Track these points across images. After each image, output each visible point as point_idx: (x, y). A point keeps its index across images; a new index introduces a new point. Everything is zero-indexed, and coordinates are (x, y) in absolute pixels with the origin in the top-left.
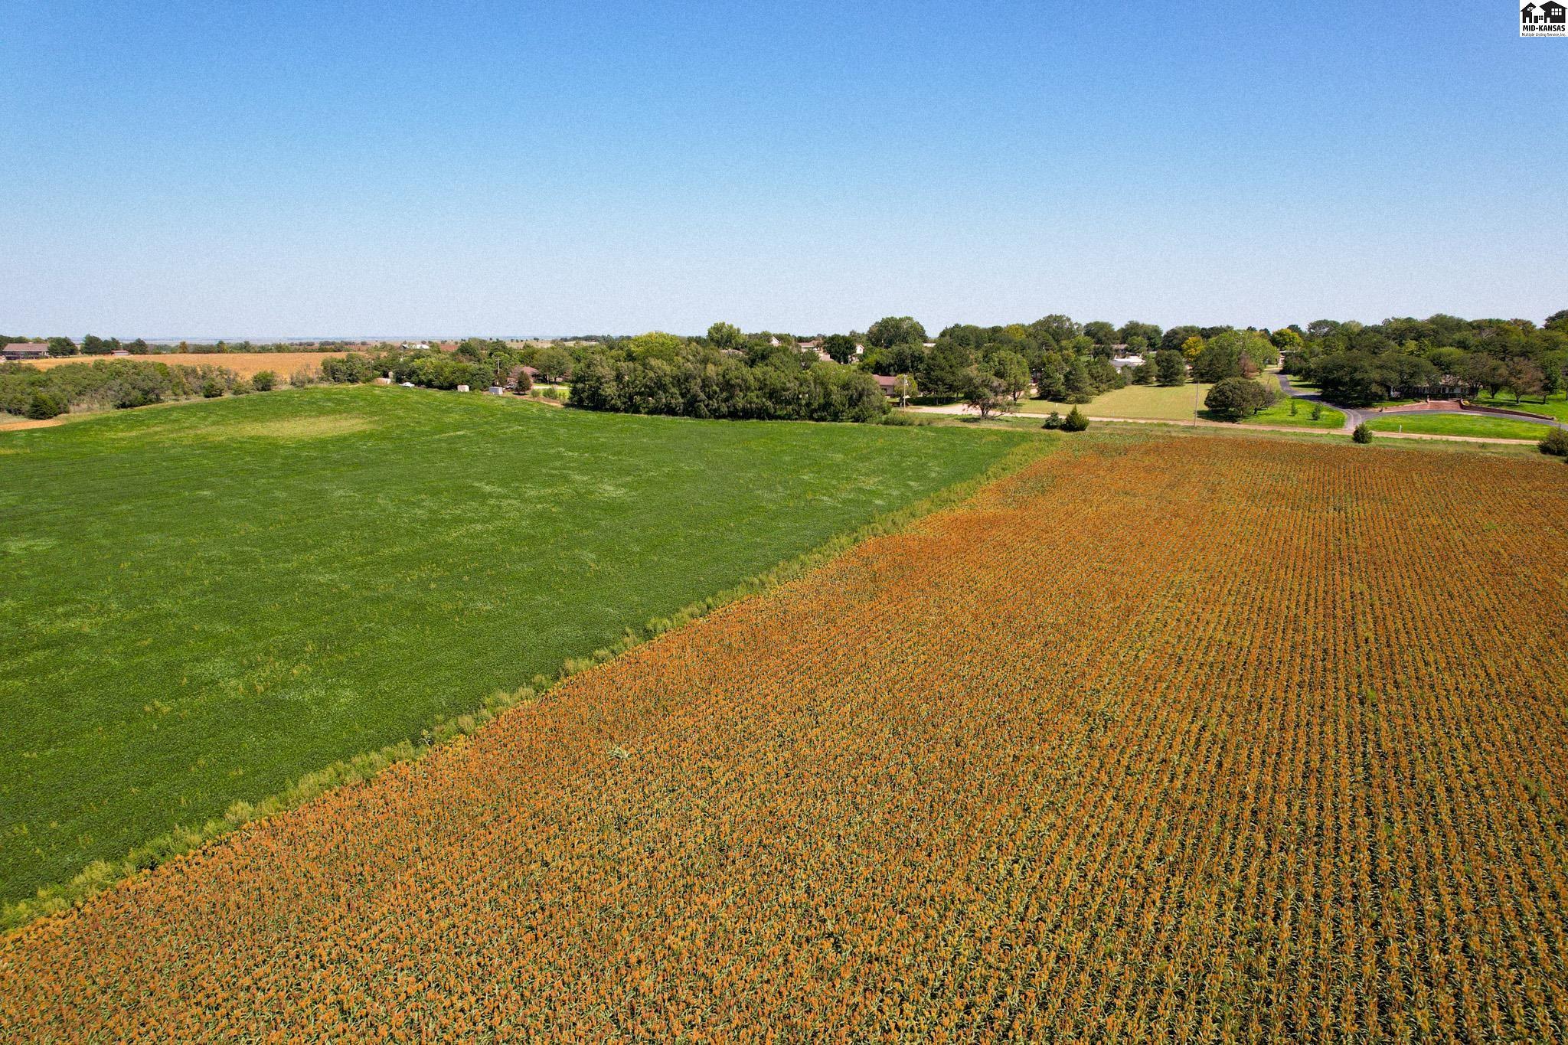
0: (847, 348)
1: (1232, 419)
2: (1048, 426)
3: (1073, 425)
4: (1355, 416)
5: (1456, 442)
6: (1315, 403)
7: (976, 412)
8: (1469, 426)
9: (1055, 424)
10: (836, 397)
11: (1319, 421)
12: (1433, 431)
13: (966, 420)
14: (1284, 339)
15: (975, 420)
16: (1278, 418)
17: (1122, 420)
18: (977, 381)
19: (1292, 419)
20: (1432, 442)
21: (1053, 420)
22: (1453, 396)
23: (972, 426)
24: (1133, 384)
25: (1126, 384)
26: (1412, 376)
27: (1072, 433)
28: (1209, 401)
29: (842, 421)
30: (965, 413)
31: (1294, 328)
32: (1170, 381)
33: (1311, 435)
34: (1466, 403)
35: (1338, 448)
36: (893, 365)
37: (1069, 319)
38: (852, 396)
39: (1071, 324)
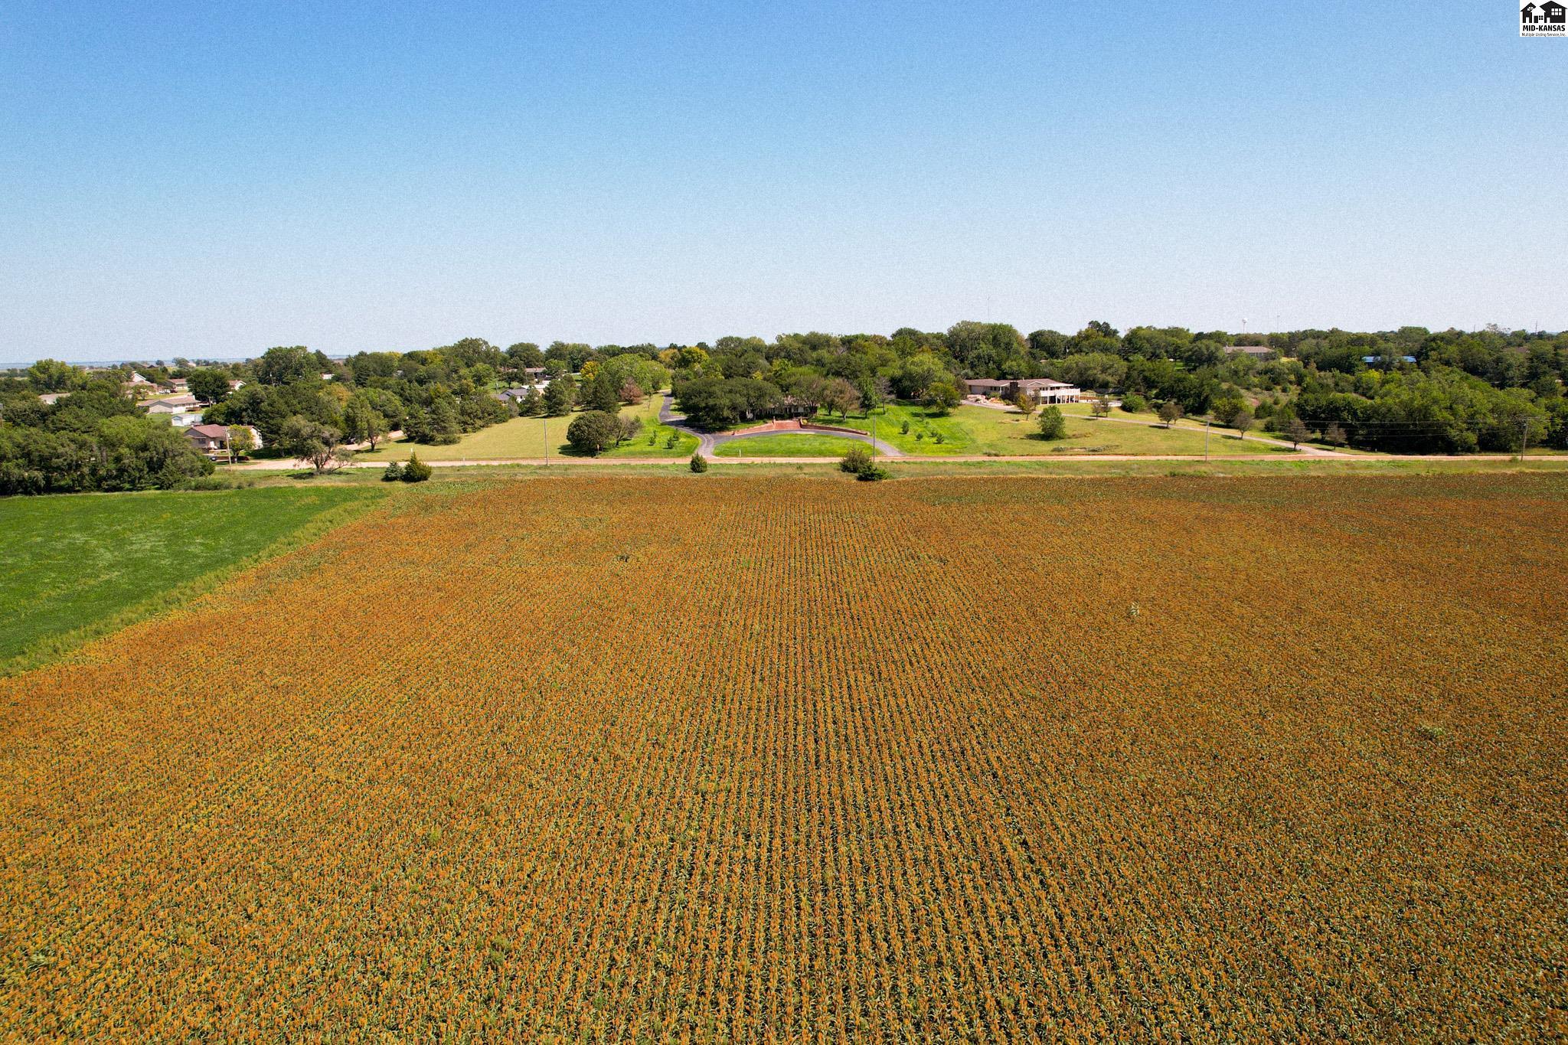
0: (218, 387)
1: (591, 452)
2: (387, 479)
3: (414, 475)
4: (709, 441)
5: (781, 465)
6: (673, 428)
9: (393, 475)
11: (674, 450)
12: (769, 453)
13: (299, 476)
15: (311, 475)
16: (638, 448)
17: (475, 463)
19: (650, 449)
21: (392, 471)
22: (797, 415)
23: (299, 484)
24: (521, 415)
25: (511, 417)
26: (759, 398)
27: (410, 485)
28: (571, 435)
30: (297, 468)
31: (701, 346)
32: (555, 412)
33: (658, 466)
34: (804, 422)
35: (675, 479)
37: (486, 343)
39: (488, 347)
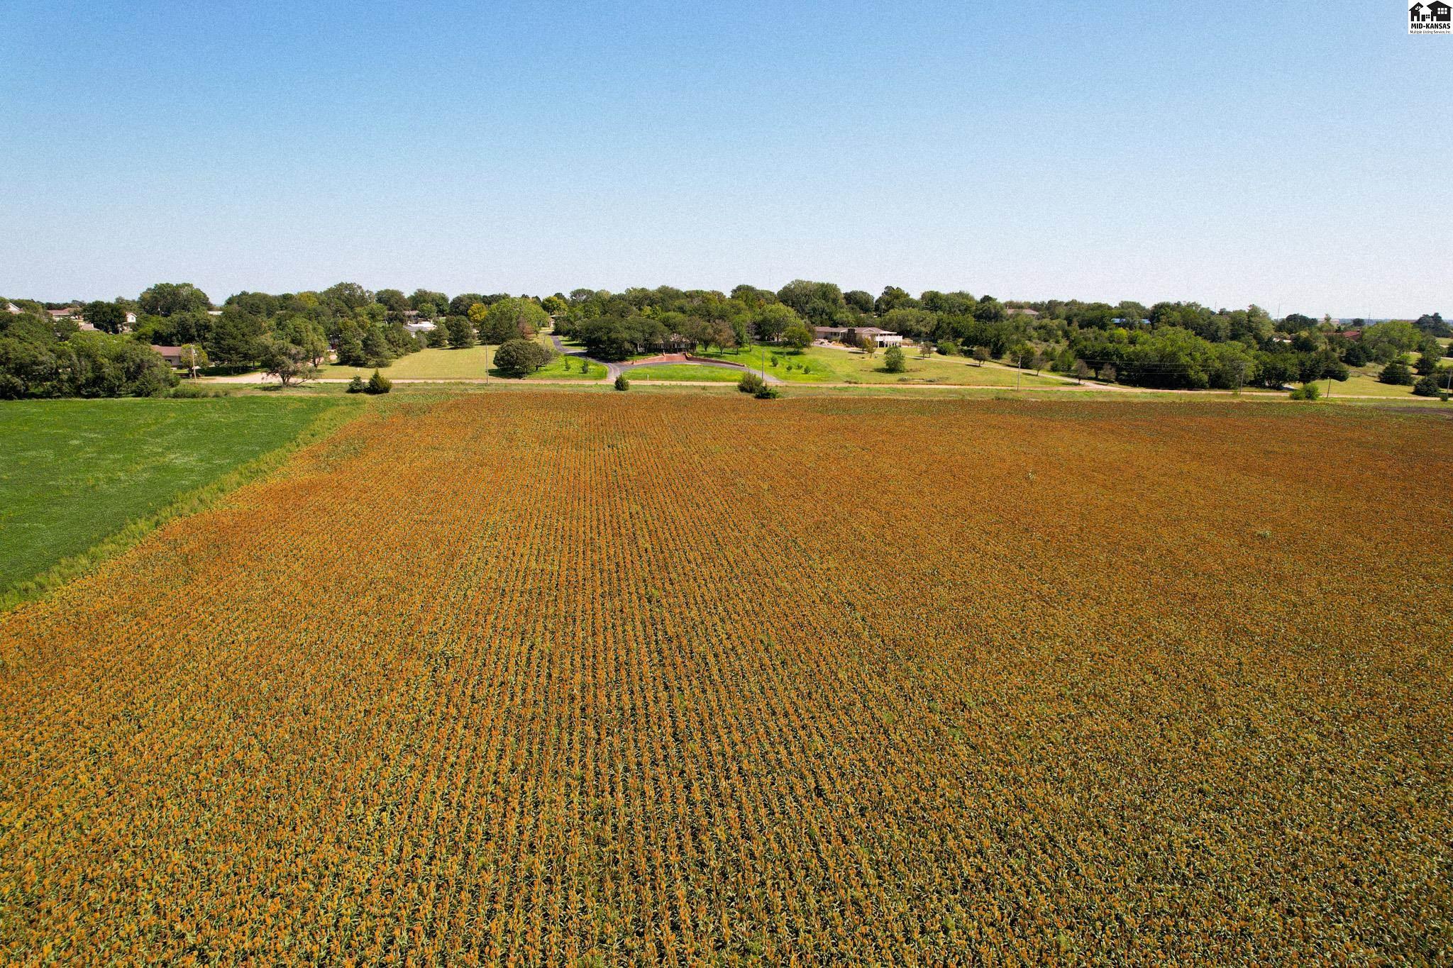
0: (115, 316)
1: (519, 375)
2: (352, 391)
3: (376, 388)
4: (614, 368)
6: (582, 359)
7: (276, 380)
8: (693, 373)
9: (358, 388)
10: (109, 370)
11: (588, 374)
12: (670, 378)
13: (266, 389)
14: (553, 305)
15: (276, 388)
17: (423, 381)
18: (274, 349)
19: (566, 373)
20: (671, 387)
21: (357, 384)
22: (680, 350)
23: (274, 394)
24: (428, 347)
25: (422, 347)
26: (651, 335)
27: (376, 396)
28: (497, 361)
29: (120, 396)
30: (264, 381)
31: (559, 296)
32: (461, 344)
34: (689, 355)
35: (605, 395)
36: (176, 335)
37: (360, 287)
38: (128, 368)
39: (362, 292)
